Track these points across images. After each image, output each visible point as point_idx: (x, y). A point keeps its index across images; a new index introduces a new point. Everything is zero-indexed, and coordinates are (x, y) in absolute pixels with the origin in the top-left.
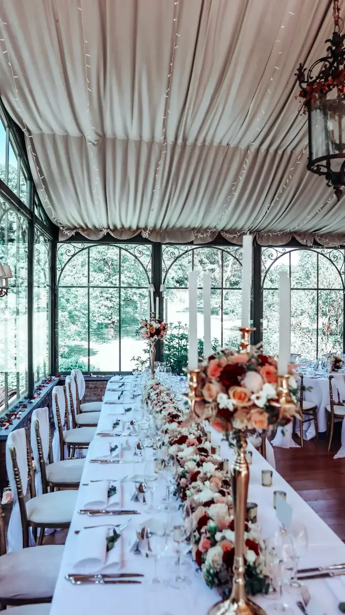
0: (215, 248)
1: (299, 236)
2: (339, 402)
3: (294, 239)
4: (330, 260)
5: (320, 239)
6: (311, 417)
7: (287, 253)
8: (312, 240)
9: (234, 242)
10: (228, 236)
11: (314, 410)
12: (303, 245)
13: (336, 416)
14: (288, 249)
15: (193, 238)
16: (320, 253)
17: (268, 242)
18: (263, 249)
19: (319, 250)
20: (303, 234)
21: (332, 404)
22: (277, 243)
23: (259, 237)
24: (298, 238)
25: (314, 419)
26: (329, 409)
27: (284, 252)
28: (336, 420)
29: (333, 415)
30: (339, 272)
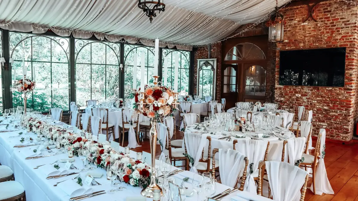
0: (45, 37)
1: (97, 34)
2: (127, 122)
3: (93, 36)
4: (112, 49)
5: (108, 37)
6: (111, 131)
7: (90, 43)
8: (104, 38)
9: (59, 34)
10: (55, 31)
11: (113, 128)
12: (98, 40)
13: (125, 129)
14: (90, 41)
15: (32, 30)
16: (107, 45)
17: (79, 36)
18: (76, 40)
19: (107, 43)
20: (99, 34)
21: (123, 123)
22: (84, 37)
23: (74, 33)
24: (96, 36)
25: (113, 132)
26: (121, 126)
27: (88, 43)
28: (126, 131)
29: (124, 129)
30: (117, 56)
